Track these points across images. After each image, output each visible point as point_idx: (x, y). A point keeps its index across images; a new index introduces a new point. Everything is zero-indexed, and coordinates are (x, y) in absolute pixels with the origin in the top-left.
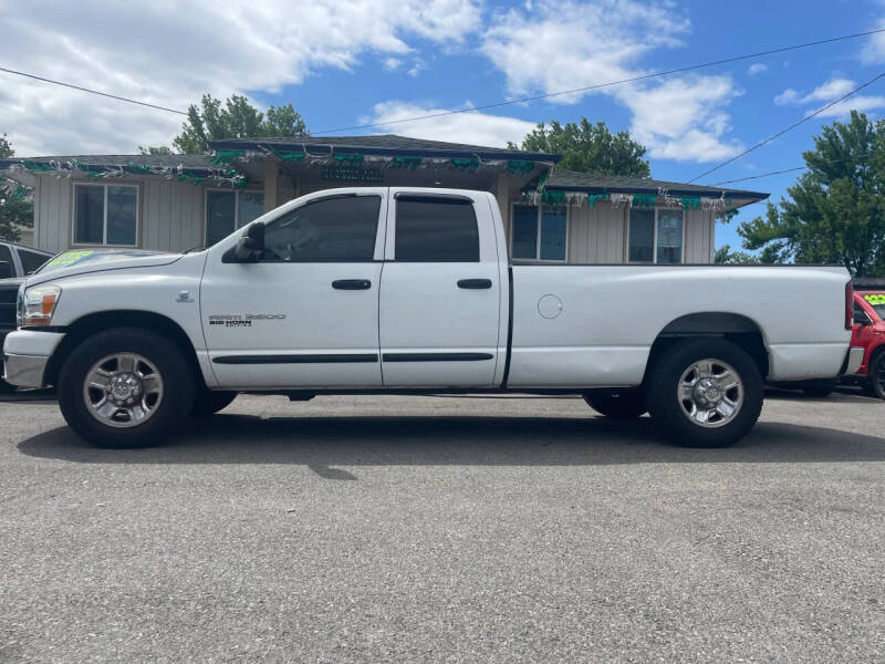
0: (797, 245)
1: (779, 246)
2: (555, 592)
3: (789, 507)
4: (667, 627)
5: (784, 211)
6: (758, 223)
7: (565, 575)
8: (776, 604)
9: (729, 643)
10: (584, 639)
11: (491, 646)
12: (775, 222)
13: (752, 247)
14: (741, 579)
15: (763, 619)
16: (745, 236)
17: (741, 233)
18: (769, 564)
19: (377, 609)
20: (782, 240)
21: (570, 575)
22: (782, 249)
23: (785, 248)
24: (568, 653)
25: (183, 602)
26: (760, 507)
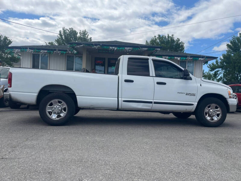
0: (224, 70)
1: (219, 71)
2: (176, 162)
3: (229, 142)
4: (206, 171)
5: (220, 61)
6: (213, 64)
7: (177, 158)
8: (231, 166)
9: (221, 175)
10: (186, 173)
11: (164, 174)
12: (218, 64)
13: (211, 71)
14: (221, 160)
15: (228, 169)
16: (209, 68)
17: (208, 67)
18: (227, 156)
19: (134, 165)
20: (219, 69)
21: (178, 158)
22: (220, 72)
23: (220, 71)
24: (183, 176)
25: (87, 162)
26: (222, 142)
